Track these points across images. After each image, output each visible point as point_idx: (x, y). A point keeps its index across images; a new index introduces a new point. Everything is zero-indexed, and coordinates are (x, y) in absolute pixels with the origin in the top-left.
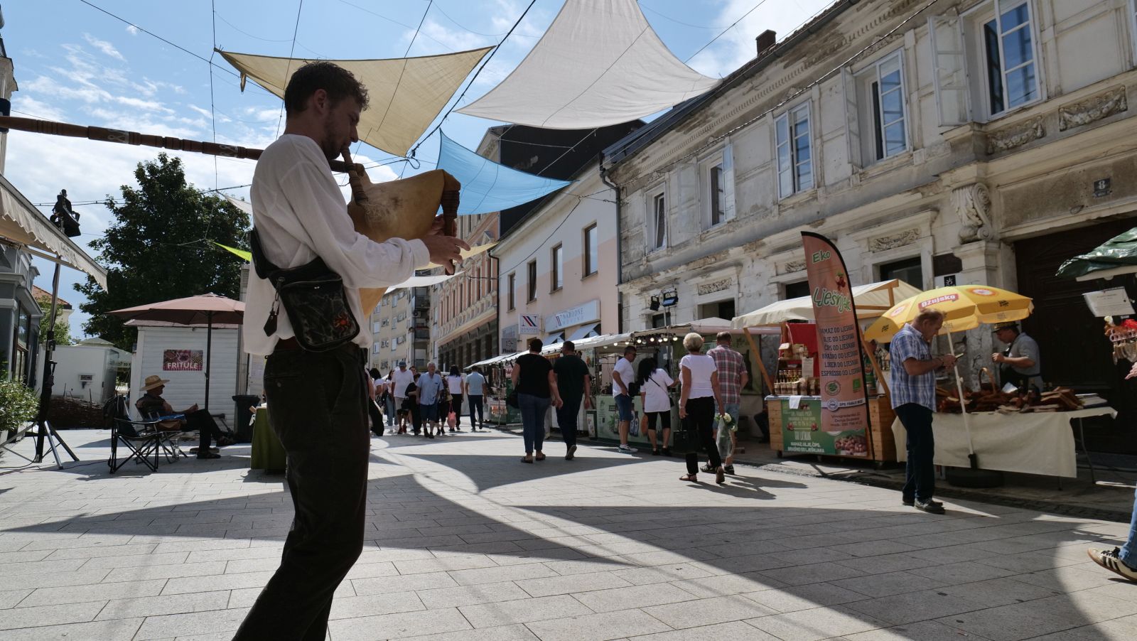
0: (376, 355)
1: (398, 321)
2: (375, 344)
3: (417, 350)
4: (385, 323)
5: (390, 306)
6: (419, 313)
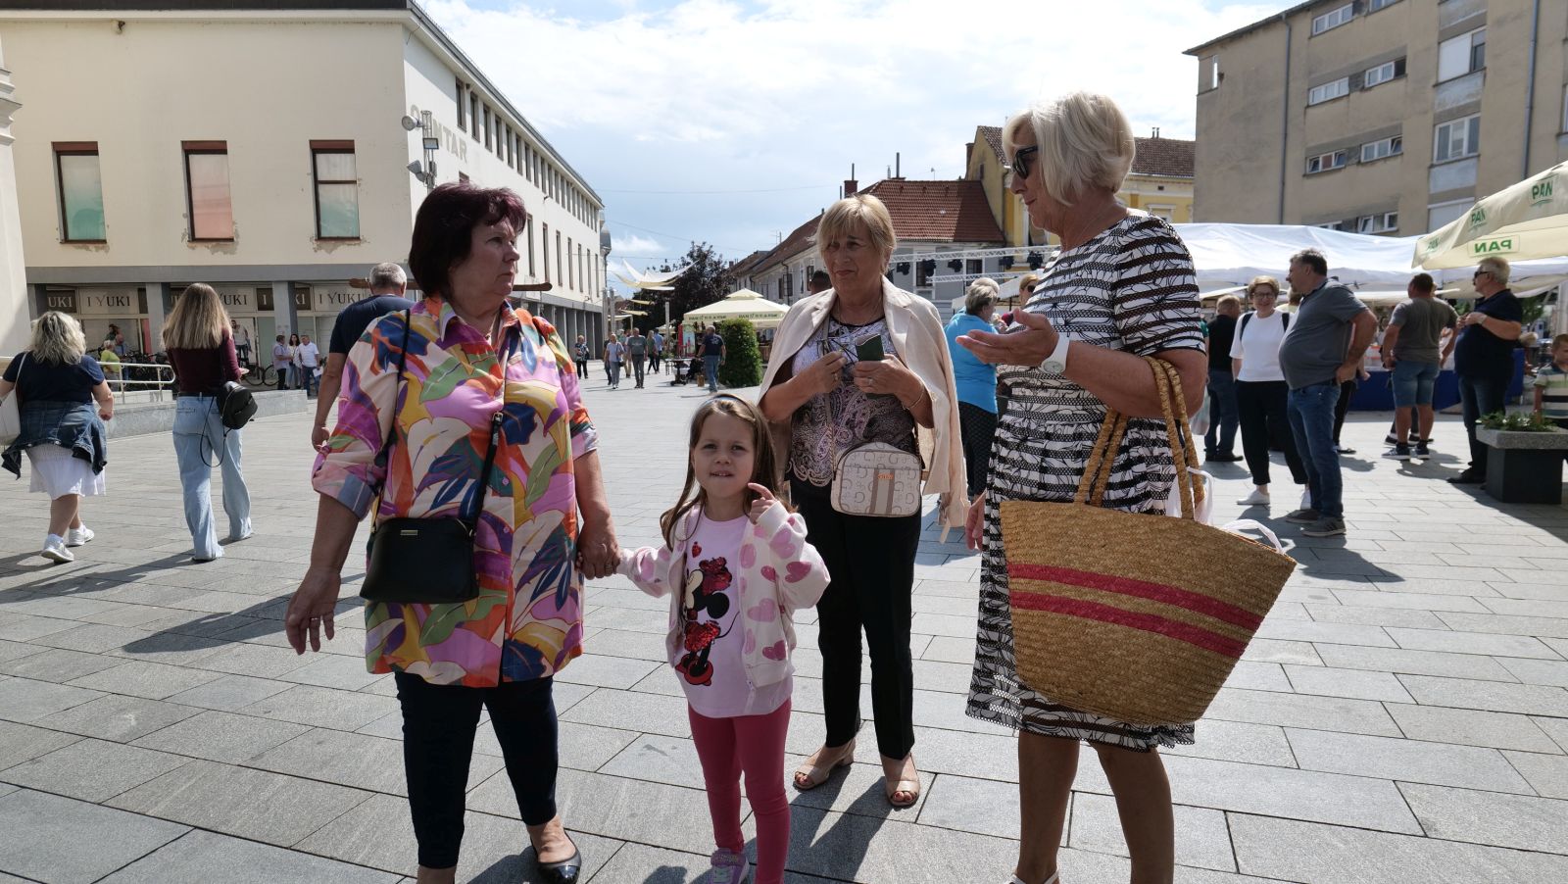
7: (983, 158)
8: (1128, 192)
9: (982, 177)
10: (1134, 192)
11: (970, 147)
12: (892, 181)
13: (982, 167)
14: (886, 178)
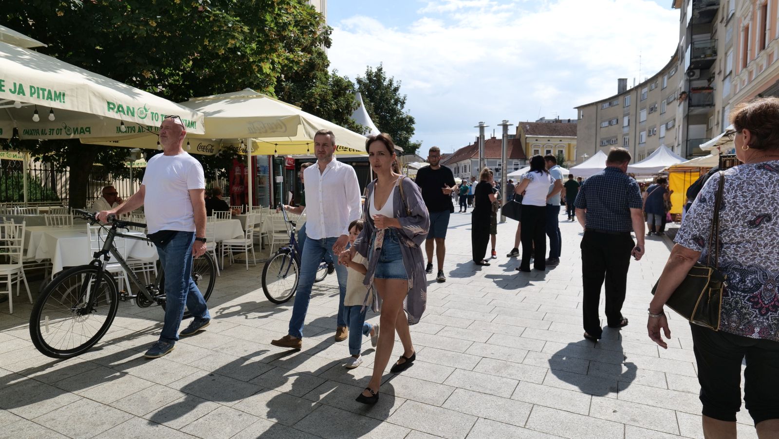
0: (642, 146)
1: (668, 104)
2: (642, 133)
3: (691, 127)
4: (652, 109)
5: (659, 88)
6: (697, 72)
7: (520, 132)
8: (567, 143)
9: (520, 137)
10: (570, 143)
11: (517, 128)
12: (492, 138)
13: (520, 135)
14: (490, 138)
